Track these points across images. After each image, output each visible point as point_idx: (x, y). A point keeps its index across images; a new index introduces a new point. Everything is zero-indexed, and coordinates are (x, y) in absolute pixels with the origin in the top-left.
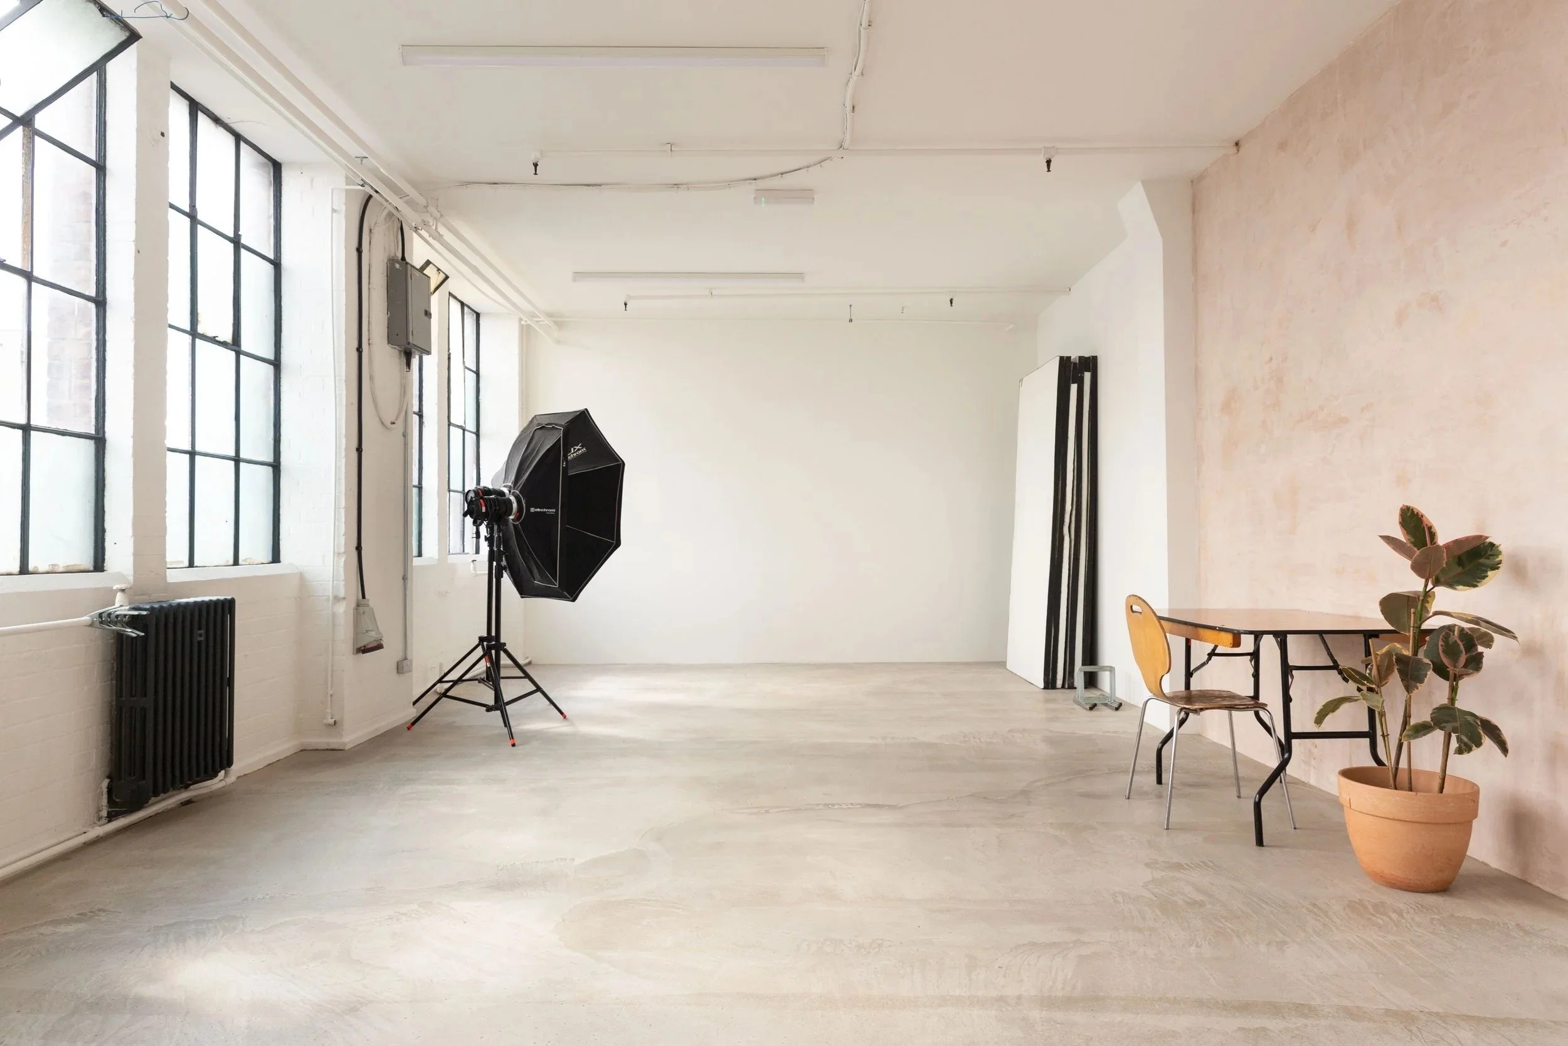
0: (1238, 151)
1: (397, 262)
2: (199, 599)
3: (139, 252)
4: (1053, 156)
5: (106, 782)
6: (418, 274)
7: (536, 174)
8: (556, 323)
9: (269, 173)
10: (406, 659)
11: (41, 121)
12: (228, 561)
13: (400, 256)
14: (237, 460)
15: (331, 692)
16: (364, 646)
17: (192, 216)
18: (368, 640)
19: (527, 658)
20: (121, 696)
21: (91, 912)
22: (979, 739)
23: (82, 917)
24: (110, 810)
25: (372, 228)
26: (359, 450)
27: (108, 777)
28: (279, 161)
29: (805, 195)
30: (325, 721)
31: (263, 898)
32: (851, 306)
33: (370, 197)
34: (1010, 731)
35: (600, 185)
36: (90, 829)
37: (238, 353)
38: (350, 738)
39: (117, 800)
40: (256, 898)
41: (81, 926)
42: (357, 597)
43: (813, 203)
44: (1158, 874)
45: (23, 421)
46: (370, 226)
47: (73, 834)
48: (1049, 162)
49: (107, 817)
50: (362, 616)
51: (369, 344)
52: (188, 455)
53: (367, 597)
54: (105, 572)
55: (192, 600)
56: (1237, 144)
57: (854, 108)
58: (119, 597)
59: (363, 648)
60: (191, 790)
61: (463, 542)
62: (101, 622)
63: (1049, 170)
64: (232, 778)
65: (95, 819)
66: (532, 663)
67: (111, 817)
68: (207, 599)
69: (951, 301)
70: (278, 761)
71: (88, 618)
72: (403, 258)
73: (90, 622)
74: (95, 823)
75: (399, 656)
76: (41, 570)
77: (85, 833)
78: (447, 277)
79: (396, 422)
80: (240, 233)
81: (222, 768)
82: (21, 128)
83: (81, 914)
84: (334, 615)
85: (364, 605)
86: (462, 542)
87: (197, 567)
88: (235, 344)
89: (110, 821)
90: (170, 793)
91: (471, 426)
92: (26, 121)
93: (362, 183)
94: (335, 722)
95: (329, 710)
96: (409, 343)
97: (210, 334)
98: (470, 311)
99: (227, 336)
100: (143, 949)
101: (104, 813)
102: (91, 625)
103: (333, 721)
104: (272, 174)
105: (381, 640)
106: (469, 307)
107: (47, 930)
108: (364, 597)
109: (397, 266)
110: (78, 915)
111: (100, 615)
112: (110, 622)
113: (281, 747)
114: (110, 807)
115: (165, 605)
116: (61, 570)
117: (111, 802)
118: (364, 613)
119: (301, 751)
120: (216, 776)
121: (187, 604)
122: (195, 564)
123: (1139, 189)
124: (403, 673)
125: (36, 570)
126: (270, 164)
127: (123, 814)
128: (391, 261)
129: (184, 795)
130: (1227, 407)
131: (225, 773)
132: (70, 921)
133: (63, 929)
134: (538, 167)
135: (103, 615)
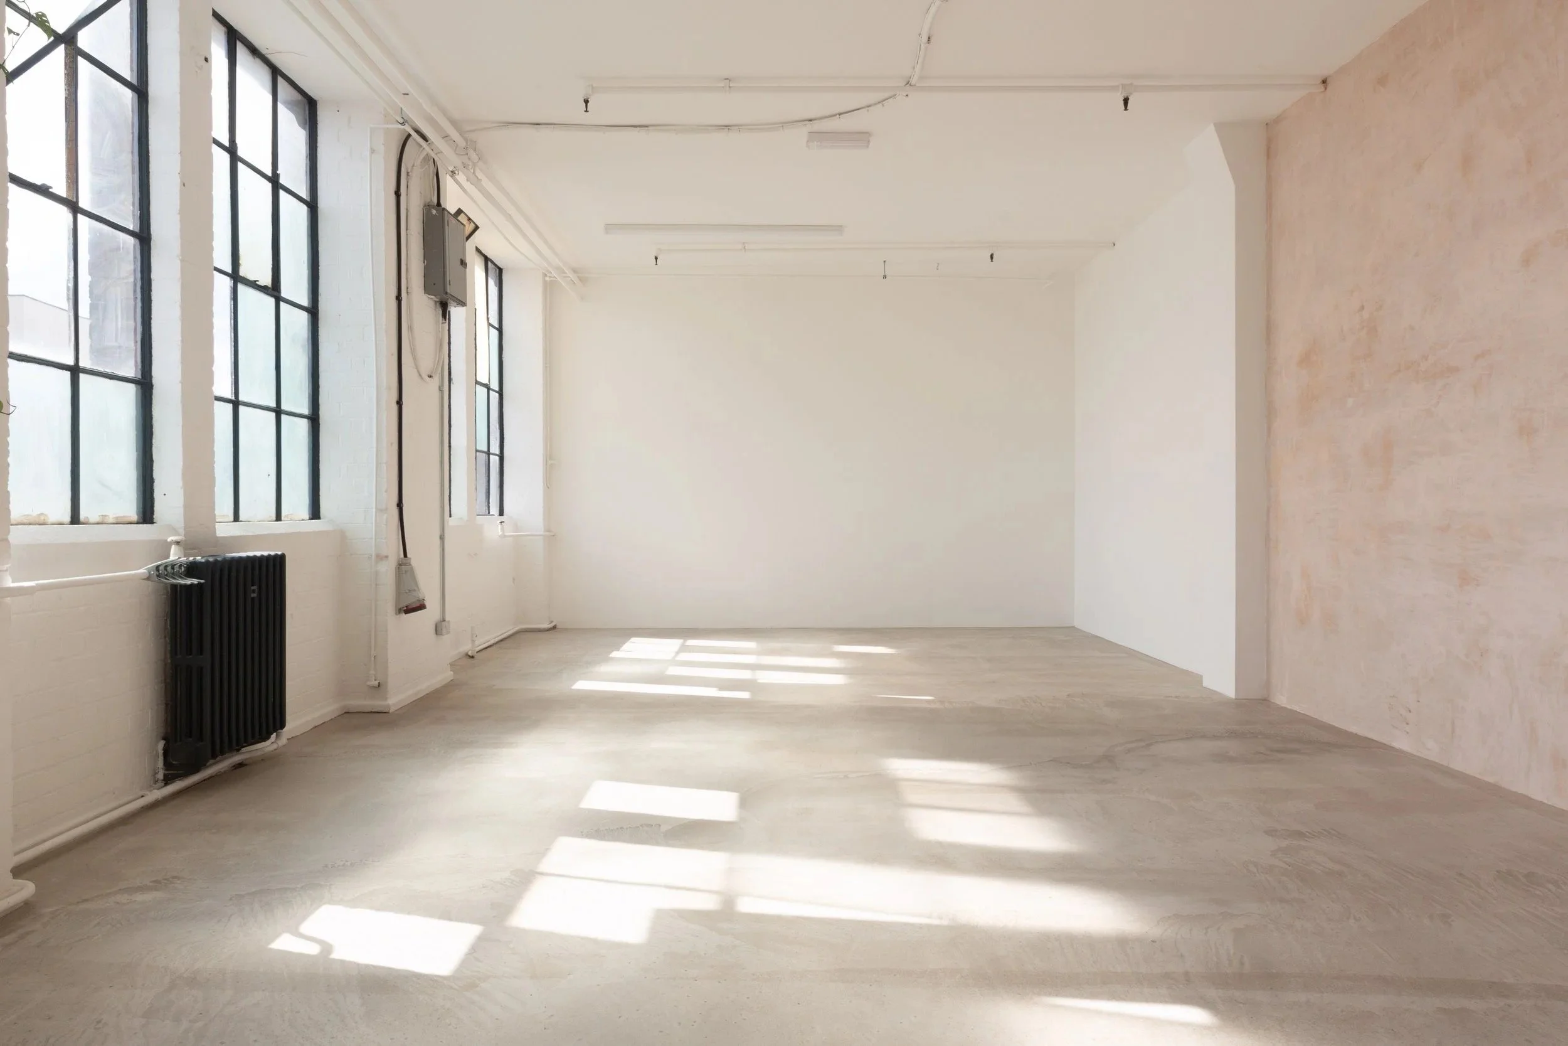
0: (1326, 89)
1: (434, 208)
2: (251, 554)
3: (184, 185)
4: (1131, 94)
5: (161, 744)
6: (453, 220)
7: (586, 111)
8: (580, 279)
9: (305, 111)
10: (444, 620)
11: (84, 39)
12: (270, 517)
13: (435, 201)
14: (278, 412)
15: (373, 653)
16: (407, 607)
17: (231, 150)
18: (409, 601)
19: (552, 622)
20: (176, 654)
21: (166, 879)
22: (1041, 704)
23: (157, 885)
24: (166, 772)
25: (409, 170)
26: (399, 403)
27: (164, 739)
28: (315, 98)
29: (861, 138)
30: (369, 683)
31: (343, 865)
32: (885, 261)
33: (409, 136)
34: (1069, 695)
35: (647, 126)
36: (148, 792)
37: (278, 299)
38: (395, 700)
39: (174, 762)
40: (336, 865)
41: (158, 895)
42: (399, 555)
43: (868, 146)
44: (1284, 843)
45: (70, 362)
46: (407, 169)
47: (131, 797)
48: (1126, 101)
49: (164, 780)
50: (404, 575)
51: (407, 293)
52: (231, 405)
53: (408, 555)
54: (155, 525)
55: (244, 554)
56: (1324, 82)
57: (929, 38)
58: (173, 548)
59: (405, 608)
60: (241, 754)
61: (489, 503)
62: (158, 576)
63: (1126, 109)
64: (283, 741)
65: (152, 782)
66: (557, 627)
67: (167, 780)
68: (258, 554)
69: (992, 257)
70: (323, 723)
71: (145, 571)
72: (439, 204)
73: (148, 575)
74: (151, 786)
75: (437, 616)
76: (92, 520)
77: (143, 796)
78: (477, 228)
79: (433, 375)
80: (278, 172)
81: (275, 730)
82: (62, 46)
83: (154, 881)
84: (377, 573)
85: (405, 564)
86: (487, 504)
87: (241, 521)
88: (274, 290)
89: (166, 784)
90: (226, 755)
91: (495, 385)
92: (68, 39)
93: (401, 121)
94: (379, 685)
95: (372, 672)
96: (446, 293)
97: (251, 278)
98: (493, 266)
99: (266, 280)
100: (229, 920)
101: (160, 776)
102: (148, 579)
103: (377, 683)
104: (307, 113)
105: (424, 600)
106: (492, 262)
107: (123, 898)
108: (405, 555)
109: (434, 212)
110: (151, 882)
111: (157, 568)
112: (166, 575)
113: (325, 710)
114: (166, 770)
115: (219, 559)
116: (111, 520)
117: (167, 765)
118: (406, 572)
119: (345, 713)
120: (268, 738)
121: (241, 558)
122: (240, 519)
123: (1211, 130)
124: (441, 635)
125: (86, 520)
126: (305, 101)
127: (180, 777)
128: (427, 207)
129: (237, 758)
130: (1306, 360)
131: (277, 735)
132: (142, 889)
133: (140, 897)
134: (588, 104)
135: (161, 568)
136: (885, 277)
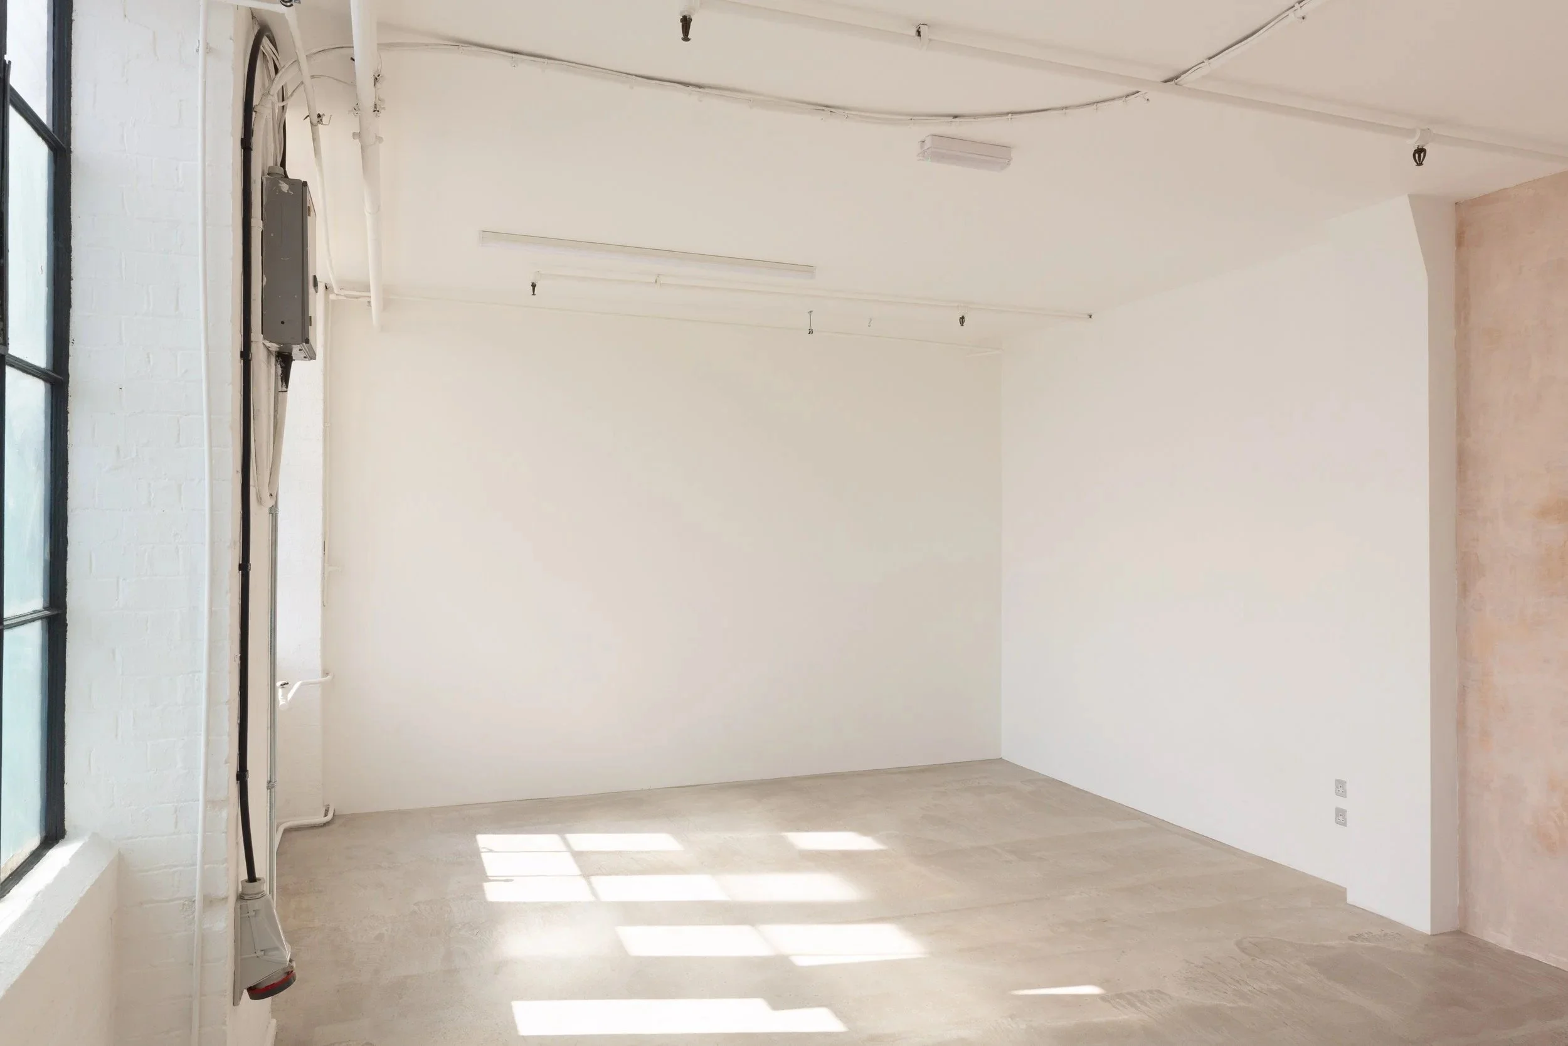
1: (283, 178)
16: (256, 986)
18: (266, 971)
26: (244, 568)
29: (996, 153)
32: (810, 312)
37: (5, 362)
50: (254, 919)
59: (258, 991)
66: (338, 815)
69: (962, 319)
72: (282, 164)
85: (256, 896)
108: (253, 876)
109: (285, 187)
118: (257, 913)
128: (271, 175)
136: (811, 332)
